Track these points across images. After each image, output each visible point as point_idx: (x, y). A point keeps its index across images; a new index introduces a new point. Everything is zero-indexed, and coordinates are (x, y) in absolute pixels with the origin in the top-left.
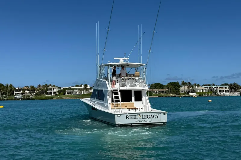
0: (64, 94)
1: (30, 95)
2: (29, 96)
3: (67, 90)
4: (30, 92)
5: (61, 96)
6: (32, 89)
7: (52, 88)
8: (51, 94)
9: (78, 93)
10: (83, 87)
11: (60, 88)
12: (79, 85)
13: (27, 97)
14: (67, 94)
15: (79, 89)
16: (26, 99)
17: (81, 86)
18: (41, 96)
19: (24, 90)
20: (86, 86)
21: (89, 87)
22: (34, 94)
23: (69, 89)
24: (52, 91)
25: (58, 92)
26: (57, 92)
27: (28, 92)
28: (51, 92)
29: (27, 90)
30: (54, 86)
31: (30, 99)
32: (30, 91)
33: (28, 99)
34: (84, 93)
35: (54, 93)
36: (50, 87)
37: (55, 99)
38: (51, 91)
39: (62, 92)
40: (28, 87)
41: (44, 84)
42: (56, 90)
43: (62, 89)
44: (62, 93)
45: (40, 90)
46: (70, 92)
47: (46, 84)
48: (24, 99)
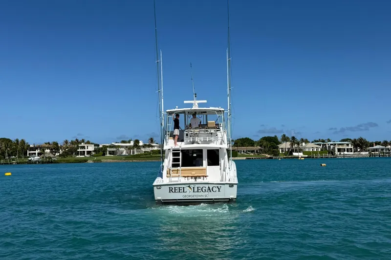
0: (104, 155)
1: (51, 155)
2: (50, 158)
3: (108, 149)
4: (51, 152)
5: (99, 158)
6: (55, 148)
7: (86, 145)
8: (84, 154)
9: (124, 153)
10: (132, 143)
11: (98, 145)
12: (127, 140)
13: (48, 160)
14: (108, 155)
15: (127, 147)
16: (45, 163)
17: (129, 142)
18: (69, 158)
19: (42, 149)
20: (137, 142)
21: (141, 144)
22: (58, 154)
23: (111, 147)
24: (86, 150)
25: (95, 151)
26: (93, 151)
27: (48, 151)
28: (84, 152)
29: (48, 148)
30: (88, 143)
31: (52, 162)
32: (51, 150)
33: (48, 162)
34: (133, 152)
35: (89, 152)
36: (83, 144)
37: (90, 162)
38: (84, 150)
39: (101, 151)
40: (49, 143)
41: (74, 140)
42: (91, 148)
43: (101, 146)
44: (101, 153)
45: (67, 148)
46: (113, 151)
47: (77, 140)
48: (43, 163)
